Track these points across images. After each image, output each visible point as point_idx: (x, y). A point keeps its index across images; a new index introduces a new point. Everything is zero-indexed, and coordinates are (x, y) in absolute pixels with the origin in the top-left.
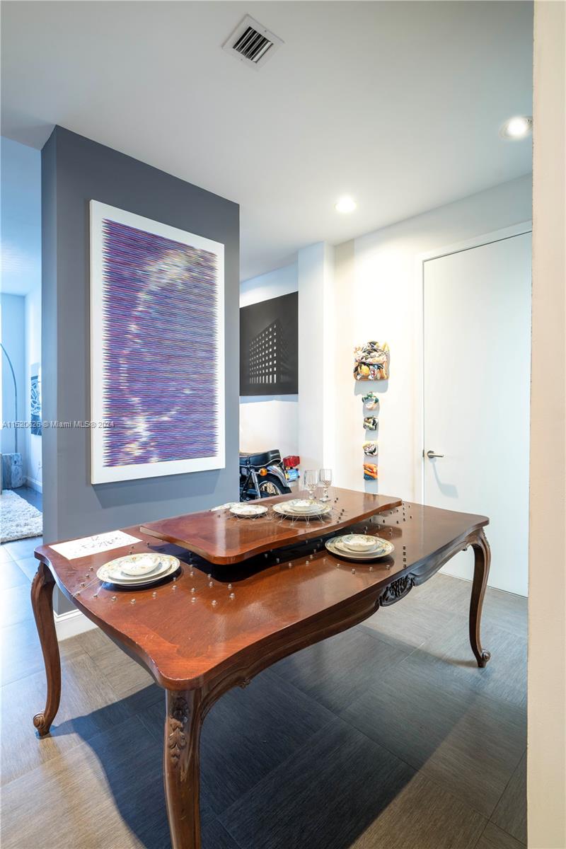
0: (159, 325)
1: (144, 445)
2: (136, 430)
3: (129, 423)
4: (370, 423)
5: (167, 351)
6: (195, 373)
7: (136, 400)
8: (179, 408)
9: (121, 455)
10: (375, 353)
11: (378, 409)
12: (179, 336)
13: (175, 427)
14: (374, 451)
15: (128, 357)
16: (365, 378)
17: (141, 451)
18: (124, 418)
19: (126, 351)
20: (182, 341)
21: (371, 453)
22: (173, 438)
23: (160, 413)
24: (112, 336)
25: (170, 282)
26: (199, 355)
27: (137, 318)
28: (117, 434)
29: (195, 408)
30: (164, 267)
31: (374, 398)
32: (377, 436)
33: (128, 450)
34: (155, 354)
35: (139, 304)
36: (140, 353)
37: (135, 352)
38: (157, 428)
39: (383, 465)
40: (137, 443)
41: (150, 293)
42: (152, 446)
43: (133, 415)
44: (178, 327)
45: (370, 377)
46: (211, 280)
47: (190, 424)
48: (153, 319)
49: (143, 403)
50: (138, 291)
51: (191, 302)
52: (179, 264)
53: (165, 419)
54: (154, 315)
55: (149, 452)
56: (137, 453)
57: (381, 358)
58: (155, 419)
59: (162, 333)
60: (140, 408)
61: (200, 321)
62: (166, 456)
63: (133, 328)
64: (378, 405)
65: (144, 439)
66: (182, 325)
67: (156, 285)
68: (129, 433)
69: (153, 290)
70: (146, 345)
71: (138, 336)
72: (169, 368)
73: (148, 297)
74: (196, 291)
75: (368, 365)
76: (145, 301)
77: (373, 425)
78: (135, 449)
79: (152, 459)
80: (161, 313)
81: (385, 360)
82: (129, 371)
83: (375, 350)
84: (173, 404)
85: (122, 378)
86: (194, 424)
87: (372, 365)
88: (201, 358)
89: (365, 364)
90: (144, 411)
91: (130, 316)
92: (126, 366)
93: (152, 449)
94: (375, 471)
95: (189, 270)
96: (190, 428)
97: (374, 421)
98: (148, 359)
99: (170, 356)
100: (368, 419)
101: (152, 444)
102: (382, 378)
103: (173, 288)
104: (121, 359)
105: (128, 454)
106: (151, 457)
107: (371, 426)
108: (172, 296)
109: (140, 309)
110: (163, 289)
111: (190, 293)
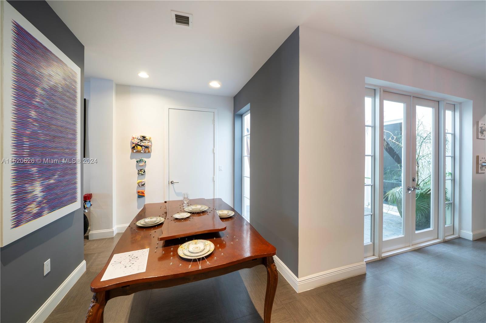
0: (49, 114)
1: (40, 203)
2: (34, 193)
3: (30, 188)
4: (142, 172)
5: (52, 133)
6: (67, 149)
7: (34, 170)
8: (59, 173)
9: (24, 215)
10: (145, 141)
11: (145, 165)
12: (59, 123)
13: (57, 186)
14: (144, 184)
15: (30, 137)
16: (139, 152)
17: (38, 208)
18: (26, 185)
19: (28, 132)
20: (61, 127)
21: (143, 185)
22: (56, 194)
23: (49, 178)
24: (18, 118)
25: (55, 84)
26: (69, 136)
27: (36, 107)
28: (22, 199)
29: (67, 172)
30: (52, 73)
31: (144, 161)
32: (145, 178)
33: (29, 210)
34: (46, 135)
35: (37, 96)
36: (37, 134)
37: (34, 133)
38: (47, 189)
39: (147, 190)
40: (35, 203)
41: (44, 89)
42: (44, 203)
43: (32, 181)
44: (59, 117)
45: (142, 151)
46: (75, 89)
47: (65, 183)
48: (46, 109)
49: (39, 172)
50: (36, 86)
51: (66, 101)
52: (60, 74)
53: (52, 181)
54: (46, 106)
55: (43, 207)
56: (35, 211)
57: (148, 143)
58: (47, 182)
59: (50, 120)
60: (37, 175)
61: (70, 114)
62: (52, 208)
63: (33, 114)
64: (146, 164)
65: (39, 199)
66: (61, 116)
67: (47, 85)
68: (30, 196)
69: (45, 87)
70: (41, 127)
71: (35, 120)
72: (54, 145)
73: (42, 92)
74: (68, 94)
75: (141, 146)
76: (41, 95)
77: (144, 173)
78: (33, 208)
79: (44, 212)
80: (50, 106)
81: (151, 144)
82: (30, 147)
83: (145, 140)
84: (56, 171)
85: (25, 153)
86: (67, 183)
87: (143, 146)
88: (70, 138)
89: (139, 145)
90: (39, 177)
91: (31, 104)
92: (28, 143)
93: (45, 205)
94: (144, 193)
95: (65, 79)
96: (65, 186)
97: (144, 171)
98: (42, 139)
99: (55, 137)
100: (141, 170)
101: (44, 201)
102: (149, 152)
103: (56, 89)
104: (24, 138)
105: (29, 213)
106: (44, 211)
107: (143, 173)
108: (56, 95)
109: (38, 100)
110: (51, 89)
111: (65, 95)
